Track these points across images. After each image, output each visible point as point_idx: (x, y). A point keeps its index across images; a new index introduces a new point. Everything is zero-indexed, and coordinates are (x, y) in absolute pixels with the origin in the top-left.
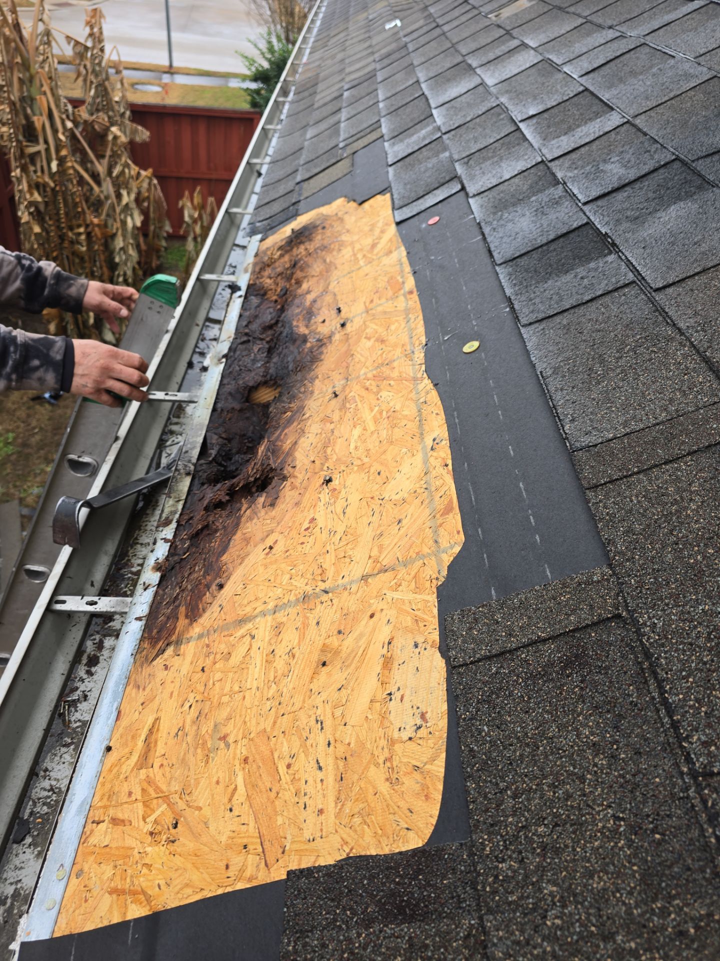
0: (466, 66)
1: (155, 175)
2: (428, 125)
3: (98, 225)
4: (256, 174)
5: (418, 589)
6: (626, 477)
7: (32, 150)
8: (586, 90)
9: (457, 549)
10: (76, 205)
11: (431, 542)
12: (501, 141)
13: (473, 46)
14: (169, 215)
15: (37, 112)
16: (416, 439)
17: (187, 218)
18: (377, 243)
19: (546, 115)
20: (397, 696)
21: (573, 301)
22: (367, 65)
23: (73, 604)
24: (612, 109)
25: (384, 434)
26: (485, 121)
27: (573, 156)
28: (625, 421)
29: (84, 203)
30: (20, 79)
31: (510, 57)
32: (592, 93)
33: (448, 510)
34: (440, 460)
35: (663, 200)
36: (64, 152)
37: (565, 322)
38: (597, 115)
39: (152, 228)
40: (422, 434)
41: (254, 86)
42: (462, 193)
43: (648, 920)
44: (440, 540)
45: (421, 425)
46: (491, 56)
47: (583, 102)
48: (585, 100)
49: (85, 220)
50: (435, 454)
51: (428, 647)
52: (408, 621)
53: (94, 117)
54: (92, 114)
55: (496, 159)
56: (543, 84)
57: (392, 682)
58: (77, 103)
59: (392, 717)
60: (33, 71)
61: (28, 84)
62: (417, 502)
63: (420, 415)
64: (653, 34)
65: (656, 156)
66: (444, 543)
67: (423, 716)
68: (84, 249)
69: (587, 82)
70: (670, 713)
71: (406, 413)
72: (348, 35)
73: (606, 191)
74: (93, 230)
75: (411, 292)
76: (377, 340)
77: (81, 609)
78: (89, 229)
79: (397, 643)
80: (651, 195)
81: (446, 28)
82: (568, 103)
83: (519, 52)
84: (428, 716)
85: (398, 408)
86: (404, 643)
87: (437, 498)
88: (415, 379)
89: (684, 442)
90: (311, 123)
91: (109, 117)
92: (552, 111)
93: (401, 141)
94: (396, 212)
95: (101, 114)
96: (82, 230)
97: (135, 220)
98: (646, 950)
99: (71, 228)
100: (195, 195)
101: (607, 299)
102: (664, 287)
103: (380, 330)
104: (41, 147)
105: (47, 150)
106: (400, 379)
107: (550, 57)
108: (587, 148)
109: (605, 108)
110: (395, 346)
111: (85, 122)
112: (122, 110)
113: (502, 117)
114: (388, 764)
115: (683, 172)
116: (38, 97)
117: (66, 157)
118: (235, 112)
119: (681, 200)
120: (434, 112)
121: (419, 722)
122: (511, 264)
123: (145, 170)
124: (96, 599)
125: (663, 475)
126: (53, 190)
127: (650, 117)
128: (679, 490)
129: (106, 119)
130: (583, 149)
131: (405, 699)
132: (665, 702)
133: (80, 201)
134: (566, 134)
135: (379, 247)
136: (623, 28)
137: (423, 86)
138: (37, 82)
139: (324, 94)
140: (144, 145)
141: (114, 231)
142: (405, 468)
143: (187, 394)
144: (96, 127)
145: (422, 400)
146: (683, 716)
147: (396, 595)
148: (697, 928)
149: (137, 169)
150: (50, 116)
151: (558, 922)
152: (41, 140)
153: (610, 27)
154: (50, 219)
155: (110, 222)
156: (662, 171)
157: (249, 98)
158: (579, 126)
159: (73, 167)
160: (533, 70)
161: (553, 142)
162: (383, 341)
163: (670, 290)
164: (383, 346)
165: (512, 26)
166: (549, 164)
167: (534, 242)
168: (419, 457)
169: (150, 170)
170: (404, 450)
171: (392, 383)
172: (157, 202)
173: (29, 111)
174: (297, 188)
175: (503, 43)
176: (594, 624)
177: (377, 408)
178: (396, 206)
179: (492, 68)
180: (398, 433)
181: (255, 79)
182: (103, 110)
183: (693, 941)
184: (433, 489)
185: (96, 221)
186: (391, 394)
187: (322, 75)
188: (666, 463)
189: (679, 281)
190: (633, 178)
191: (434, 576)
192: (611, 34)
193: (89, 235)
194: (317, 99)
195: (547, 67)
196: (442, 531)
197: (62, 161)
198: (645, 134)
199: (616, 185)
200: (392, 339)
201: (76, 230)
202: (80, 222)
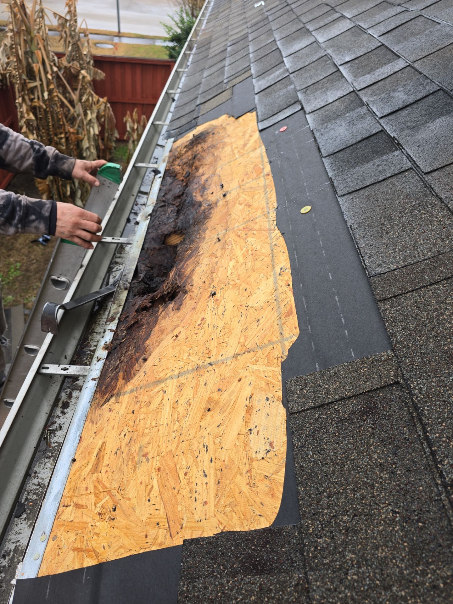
0: (305, 31)
1: (109, 101)
2: (281, 68)
3: (73, 133)
4: (171, 100)
5: (269, 364)
6: (404, 293)
7: (32, 85)
8: (383, 45)
9: (295, 338)
10: (59, 120)
11: (278, 334)
12: (327, 78)
13: (310, 17)
14: (117, 126)
15: (35, 61)
16: (270, 268)
17: (128, 129)
18: (247, 143)
19: (356, 61)
20: (255, 431)
21: (372, 181)
22: (242, 30)
23: (53, 369)
24: (399, 57)
25: (249, 265)
26: (317, 66)
27: (374, 87)
28: (405, 258)
29: (64, 119)
30: (24, 40)
31: (334, 24)
32: (386, 47)
33: (289, 314)
34: (284, 281)
35: (432, 115)
36: (52, 87)
37: (366, 194)
38: (390, 61)
39: (106, 135)
40: (273, 265)
41: (171, 44)
42: (302, 111)
43: (414, 578)
44: (284, 333)
45: (273, 260)
46: (322, 24)
47: (380, 53)
48: (381, 52)
49: (64, 130)
50: (281, 278)
51: (275, 400)
52: (263, 384)
53: (71, 64)
54: (69, 63)
55: (324, 90)
56: (355, 41)
57: (252, 422)
58: (60, 55)
59: (251, 444)
60: (33, 35)
61: (30, 43)
62: (270, 308)
63: (273, 253)
64: (427, 9)
65: (427, 88)
66: (286, 335)
67: (271, 444)
68: (64, 148)
69: (383, 40)
70: (430, 446)
71: (263, 251)
72: (231, 11)
73: (395, 110)
74: (70, 136)
75: (268, 175)
76: (246, 205)
77: (58, 373)
78: (68, 135)
79: (256, 397)
80: (423, 112)
81: (293, 6)
82: (371, 53)
83: (339, 21)
84: (274, 444)
85: (258, 248)
86: (259, 397)
87: (282, 306)
88: (270, 230)
89: (442, 272)
90: (206, 68)
91: (80, 64)
92: (361, 58)
93: (264, 78)
94: (259, 124)
95: (75, 62)
96: (63, 136)
97: (95, 130)
98: (411, 597)
99: (56, 135)
100: (134, 114)
101: (394, 179)
102: (431, 172)
103: (248, 198)
104: (38, 83)
105: (42, 85)
106: (260, 230)
107: (360, 24)
108: (382, 82)
109: (395, 57)
110: (257, 209)
111: (65, 67)
112: (88, 60)
113: (328, 62)
114: (248, 474)
115: (445, 97)
116: (36, 51)
117: (53, 89)
118: (159, 61)
119: (443, 116)
120: (285, 60)
121: (269, 448)
122: (332, 156)
123: (103, 98)
124: (67, 366)
125: (429, 292)
126: (45, 110)
127: (424, 62)
128: (438, 302)
129: (78, 66)
130: (380, 83)
131: (260, 433)
132: (427, 438)
133: (62, 117)
134: (369, 73)
135: (248, 146)
136: (407, 5)
137: (278, 43)
138: (35, 42)
139: (215, 49)
140: (102, 81)
141: (83, 136)
142: (262, 287)
143: (126, 239)
144: (72, 70)
145: (274, 244)
146: (438, 447)
147: (255, 367)
148: (445, 584)
149: (97, 97)
150: (44, 63)
151: (355, 577)
152: (38, 79)
153: (399, 5)
154: (43, 129)
155: (80, 130)
156: (431, 97)
157: (168, 52)
158: (377, 68)
159: (57, 96)
160: (349, 32)
161: (361, 78)
162: (249, 206)
163: (435, 174)
164: (250, 209)
165: (336, 5)
166: (358, 93)
167: (347, 143)
168: (271, 279)
169: (106, 98)
170: (262, 275)
171: (255, 232)
172: (110, 119)
173: (30, 60)
174: (197, 109)
175: (330, 16)
176: (382, 388)
177: (245, 249)
178: (260, 120)
179: (322, 31)
180: (258, 264)
181: (172, 40)
182: (76, 59)
183: (442, 592)
184: (280, 300)
185: (71, 130)
186: (254, 239)
187: (214, 37)
188: (430, 285)
189: (440, 168)
190: (412, 102)
191: (280, 355)
192: (399, 9)
193: (67, 139)
194: (210, 52)
195: (358, 30)
196: (285, 327)
197: (50, 92)
198: (420, 73)
199: (401, 106)
200: (255, 204)
201: (59, 136)
202: (62, 130)
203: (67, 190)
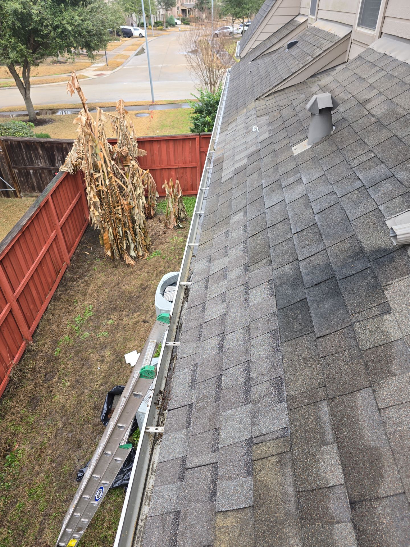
0: (280, 184)
3: (127, 204)
7: (97, 176)
8: (316, 223)
10: (117, 197)
12: (286, 242)
13: (284, 170)
14: (158, 190)
15: (99, 160)
17: (167, 193)
24: (322, 239)
26: (282, 226)
28: (301, 388)
29: (120, 196)
31: (296, 185)
32: (318, 226)
35: (328, 295)
36: (111, 175)
38: (318, 240)
39: (150, 197)
46: (289, 182)
48: (315, 229)
53: (122, 148)
54: (120, 148)
55: (283, 252)
56: (304, 212)
60: (97, 143)
61: (95, 148)
64: (342, 197)
65: (329, 272)
68: (121, 216)
69: (317, 218)
74: (124, 206)
80: (325, 291)
82: (310, 228)
83: (299, 184)
90: (220, 194)
91: (128, 148)
95: (124, 147)
96: (120, 208)
97: (143, 200)
99: (115, 208)
100: (170, 181)
104: (101, 174)
105: (104, 175)
107: (309, 194)
108: (311, 258)
111: (118, 152)
112: (134, 144)
113: (288, 226)
116: (99, 153)
117: (112, 177)
118: (186, 136)
119: (332, 298)
120: (266, 211)
123: (146, 170)
124: (156, 427)
125: (306, 409)
126: (106, 192)
127: (332, 250)
128: (309, 414)
134: (307, 247)
136: (335, 186)
138: (99, 147)
139: (226, 173)
141: (134, 206)
144: (122, 153)
149: (142, 170)
150: (104, 159)
152: (101, 171)
153: (331, 184)
154: (106, 205)
155: (132, 202)
156: (330, 280)
158: (311, 244)
159: (115, 181)
160: (302, 199)
163: (320, 339)
165: (299, 163)
166: (300, 263)
167: (290, 302)
169: (148, 170)
172: (152, 184)
173: (96, 159)
175: (295, 174)
179: (289, 190)
182: (125, 145)
185: (125, 203)
187: (225, 155)
188: (307, 405)
189: (323, 336)
190: (321, 281)
192: (331, 189)
193: (122, 209)
194: (223, 175)
195: (307, 199)
197: (110, 179)
198: (329, 259)
201: (117, 208)
202: (119, 204)
203: (123, 246)
